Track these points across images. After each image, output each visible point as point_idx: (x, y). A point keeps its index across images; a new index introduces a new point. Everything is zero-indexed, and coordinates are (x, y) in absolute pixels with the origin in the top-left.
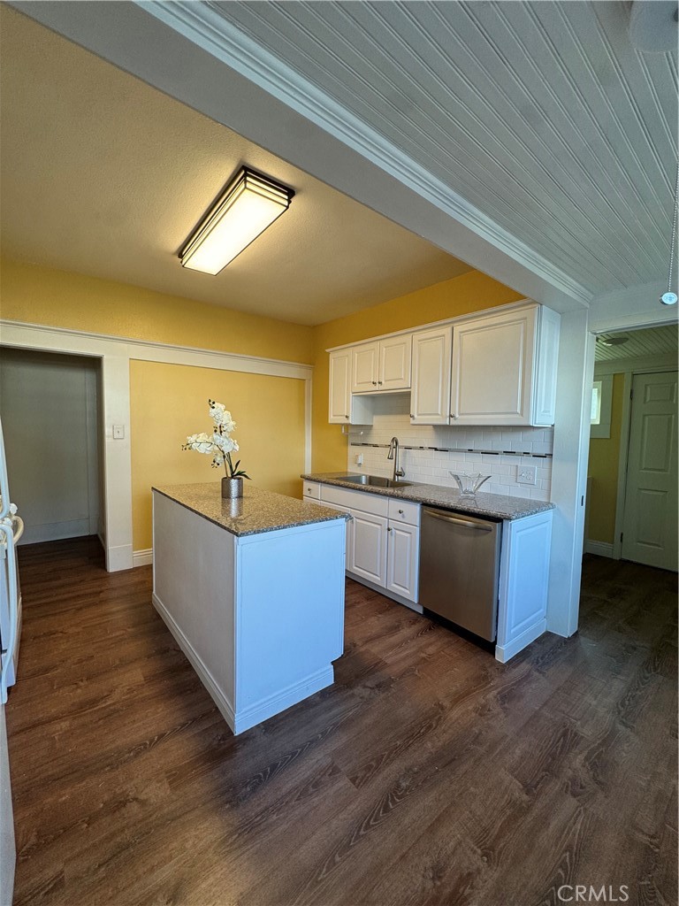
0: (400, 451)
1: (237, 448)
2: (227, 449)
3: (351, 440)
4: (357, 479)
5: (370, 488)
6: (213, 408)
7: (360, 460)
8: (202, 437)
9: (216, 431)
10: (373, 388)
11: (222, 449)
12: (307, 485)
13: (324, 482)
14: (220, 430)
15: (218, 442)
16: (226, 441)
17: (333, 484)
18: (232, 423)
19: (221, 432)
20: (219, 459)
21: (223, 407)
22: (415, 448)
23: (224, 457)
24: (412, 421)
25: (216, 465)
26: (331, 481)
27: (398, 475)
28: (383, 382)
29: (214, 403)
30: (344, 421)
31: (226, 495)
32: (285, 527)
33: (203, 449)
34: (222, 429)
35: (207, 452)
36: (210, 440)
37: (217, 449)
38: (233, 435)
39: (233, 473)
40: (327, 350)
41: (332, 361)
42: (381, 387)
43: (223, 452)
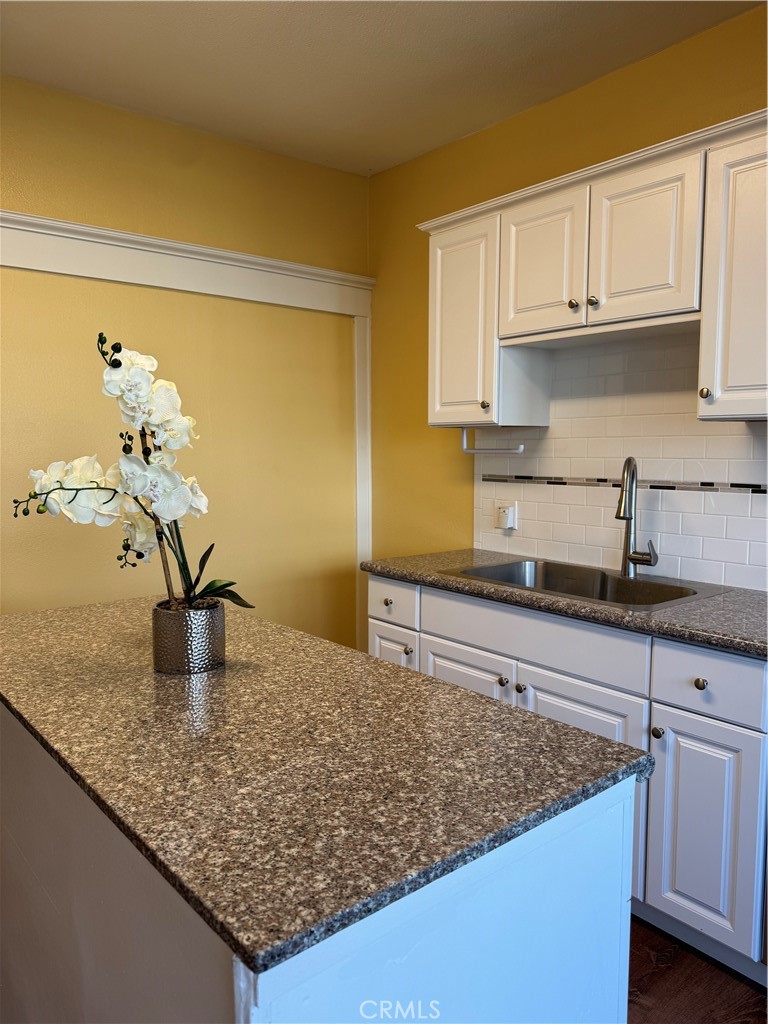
0: (641, 494)
1: (202, 503)
2: (169, 510)
3: (483, 467)
4: (508, 572)
5: (548, 598)
6: (116, 364)
7: (512, 519)
8: (83, 470)
9: (127, 449)
10: (570, 318)
11: (154, 508)
12: (377, 590)
13: (433, 585)
14: (142, 444)
15: (137, 486)
16: (164, 482)
17: (458, 591)
18: (187, 421)
19: (146, 452)
20: (143, 538)
21: (149, 363)
22: (687, 487)
23: (160, 535)
24: (704, 409)
25: (131, 556)
26: (452, 580)
27: (636, 562)
28: (603, 301)
29: (117, 348)
30: (476, 416)
31: (170, 661)
32: (448, 867)
33: (89, 509)
34: (150, 443)
35: (101, 522)
36: (111, 482)
37: (134, 508)
38: (187, 462)
39: (189, 586)
40: (423, 227)
41: (437, 255)
42: (595, 316)
43: (155, 518)
